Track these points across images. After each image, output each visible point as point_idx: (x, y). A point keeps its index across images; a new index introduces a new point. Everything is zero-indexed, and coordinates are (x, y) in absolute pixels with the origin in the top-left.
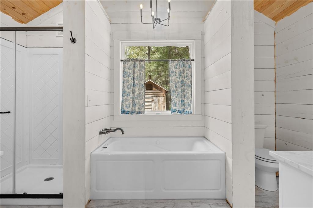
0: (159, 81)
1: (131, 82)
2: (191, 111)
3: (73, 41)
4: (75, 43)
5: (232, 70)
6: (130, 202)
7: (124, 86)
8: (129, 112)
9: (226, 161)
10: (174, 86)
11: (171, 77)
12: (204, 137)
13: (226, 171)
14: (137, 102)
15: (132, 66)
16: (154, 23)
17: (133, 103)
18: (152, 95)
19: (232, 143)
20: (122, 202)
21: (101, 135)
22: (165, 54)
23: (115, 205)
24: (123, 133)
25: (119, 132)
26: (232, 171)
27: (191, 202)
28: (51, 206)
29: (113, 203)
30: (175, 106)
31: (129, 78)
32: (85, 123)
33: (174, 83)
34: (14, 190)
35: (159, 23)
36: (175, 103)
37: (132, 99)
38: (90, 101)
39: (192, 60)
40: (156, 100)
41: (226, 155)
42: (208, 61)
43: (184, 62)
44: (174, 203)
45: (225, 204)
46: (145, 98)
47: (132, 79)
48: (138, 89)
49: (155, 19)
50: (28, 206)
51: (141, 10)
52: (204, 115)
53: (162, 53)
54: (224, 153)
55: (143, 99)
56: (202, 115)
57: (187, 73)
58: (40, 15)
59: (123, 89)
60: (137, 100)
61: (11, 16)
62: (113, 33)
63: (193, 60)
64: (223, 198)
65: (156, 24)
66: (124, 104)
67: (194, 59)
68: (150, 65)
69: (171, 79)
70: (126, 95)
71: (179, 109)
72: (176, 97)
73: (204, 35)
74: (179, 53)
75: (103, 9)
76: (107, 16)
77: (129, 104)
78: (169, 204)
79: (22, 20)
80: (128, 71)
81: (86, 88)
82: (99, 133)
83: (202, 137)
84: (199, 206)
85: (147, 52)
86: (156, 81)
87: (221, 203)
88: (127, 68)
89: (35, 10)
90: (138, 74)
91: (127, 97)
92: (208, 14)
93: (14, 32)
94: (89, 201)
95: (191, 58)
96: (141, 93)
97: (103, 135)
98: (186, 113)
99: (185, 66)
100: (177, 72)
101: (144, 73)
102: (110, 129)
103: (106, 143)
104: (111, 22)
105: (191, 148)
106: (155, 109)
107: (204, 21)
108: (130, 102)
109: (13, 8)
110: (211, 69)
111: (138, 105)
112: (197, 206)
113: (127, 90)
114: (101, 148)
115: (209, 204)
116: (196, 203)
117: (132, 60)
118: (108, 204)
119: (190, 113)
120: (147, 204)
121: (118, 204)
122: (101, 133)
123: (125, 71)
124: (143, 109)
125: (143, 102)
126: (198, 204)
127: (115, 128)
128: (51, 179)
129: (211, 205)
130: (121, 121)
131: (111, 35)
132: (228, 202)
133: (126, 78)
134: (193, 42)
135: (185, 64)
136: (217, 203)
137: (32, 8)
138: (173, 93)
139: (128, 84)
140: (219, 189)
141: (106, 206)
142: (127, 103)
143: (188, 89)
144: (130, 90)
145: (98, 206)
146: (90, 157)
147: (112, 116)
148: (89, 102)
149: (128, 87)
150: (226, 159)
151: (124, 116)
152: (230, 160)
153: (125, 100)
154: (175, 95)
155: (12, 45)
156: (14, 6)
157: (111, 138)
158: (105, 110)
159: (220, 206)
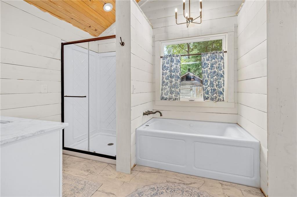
0: (197, 73)
1: (169, 74)
2: (223, 99)
3: (123, 44)
4: (123, 45)
5: (267, 58)
6: (165, 172)
7: (163, 78)
8: (167, 98)
9: (260, 150)
10: (207, 77)
11: (204, 68)
12: (237, 124)
13: (260, 161)
14: (174, 90)
15: (170, 61)
16: (187, 22)
17: (170, 91)
18: (191, 85)
19: (268, 133)
20: (159, 171)
21: (144, 116)
22: (202, 50)
23: (153, 172)
24: (161, 115)
25: (158, 114)
26: (268, 161)
27: (221, 184)
28: (109, 164)
29: (152, 170)
30: (208, 94)
31: (167, 71)
32: (131, 106)
33: (207, 74)
34: (89, 149)
35: (192, 22)
36: (207, 91)
37: (169, 88)
38: (135, 89)
39: (224, 52)
40: (194, 89)
41: (260, 144)
42: (242, 52)
43: (216, 54)
44: (204, 181)
45: (260, 193)
46: (180, 87)
47: (169, 72)
48: (175, 80)
49: (188, 19)
50: (96, 161)
51: (176, 14)
52: (237, 103)
53: (199, 49)
54: (259, 142)
55: (178, 88)
56: (235, 103)
57: (219, 64)
58: (106, 29)
59: (162, 80)
60: (174, 89)
61: (89, 33)
62: (154, 35)
63: (226, 52)
64: (257, 186)
65: (189, 23)
66: (163, 92)
67: (226, 50)
68: (189, 60)
69: (204, 70)
70: (165, 85)
71: (211, 96)
72: (209, 86)
73: (237, 27)
74: (215, 48)
75: (146, 18)
76: (150, 23)
77: (167, 92)
78: (199, 181)
79: (95, 34)
80: (167, 65)
81: (131, 79)
82: (143, 114)
83: (235, 123)
84: (229, 189)
85: (187, 50)
86: (195, 73)
87: (254, 191)
88: (166, 63)
89: (102, 27)
90: (175, 67)
91: (166, 86)
92: (242, 6)
93: (88, 42)
94: (135, 166)
95: (223, 50)
96: (177, 83)
97: (146, 116)
98: (219, 101)
99: (217, 58)
100: (210, 64)
101: (179, 66)
102: (152, 111)
103: (148, 122)
104: (153, 27)
105: (222, 134)
106: (194, 97)
107: (237, 13)
108: (168, 90)
109: (90, 27)
110: (244, 59)
111: (174, 93)
112: (227, 189)
113: (166, 81)
114: (144, 126)
115: (241, 190)
116: (226, 185)
117: (169, 56)
118: (148, 171)
119: (223, 101)
120: (180, 177)
121: (156, 172)
122: (144, 114)
123: (164, 65)
124: (178, 96)
125: (178, 91)
126: (228, 187)
127: (155, 111)
128: (111, 144)
129: (242, 191)
130: (160, 105)
131: (153, 37)
132: (262, 192)
133: (164, 71)
134: (226, 35)
135: (217, 56)
136: (250, 191)
137: (101, 25)
138: (206, 82)
139: (166, 76)
140: (252, 177)
141: (146, 172)
142: (166, 91)
143: (221, 79)
144: (168, 81)
145: (140, 170)
146: (135, 132)
147: (154, 101)
148: (134, 91)
149: (166, 78)
150: (260, 148)
151: (163, 101)
152: (265, 150)
153: (164, 89)
154: (208, 84)
155: (87, 51)
156: (90, 26)
157: (153, 118)
158: (147, 96)
159: (253, 194)
